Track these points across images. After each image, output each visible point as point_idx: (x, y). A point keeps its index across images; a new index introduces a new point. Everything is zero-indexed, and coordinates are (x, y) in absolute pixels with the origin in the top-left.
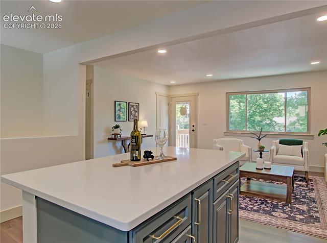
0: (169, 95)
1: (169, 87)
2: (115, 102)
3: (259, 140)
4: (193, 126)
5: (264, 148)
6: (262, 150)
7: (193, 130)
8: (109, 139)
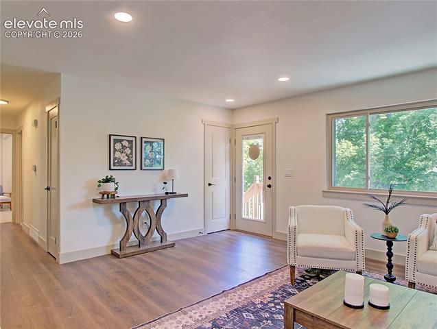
0: (232, 125)
1: (232, 111)
2: (110, 135)
3: (387, 212)
4: (270, 178)
5: (396, 231)
6: (391, 235)
7: (269, 186)
8: (94, 201)
